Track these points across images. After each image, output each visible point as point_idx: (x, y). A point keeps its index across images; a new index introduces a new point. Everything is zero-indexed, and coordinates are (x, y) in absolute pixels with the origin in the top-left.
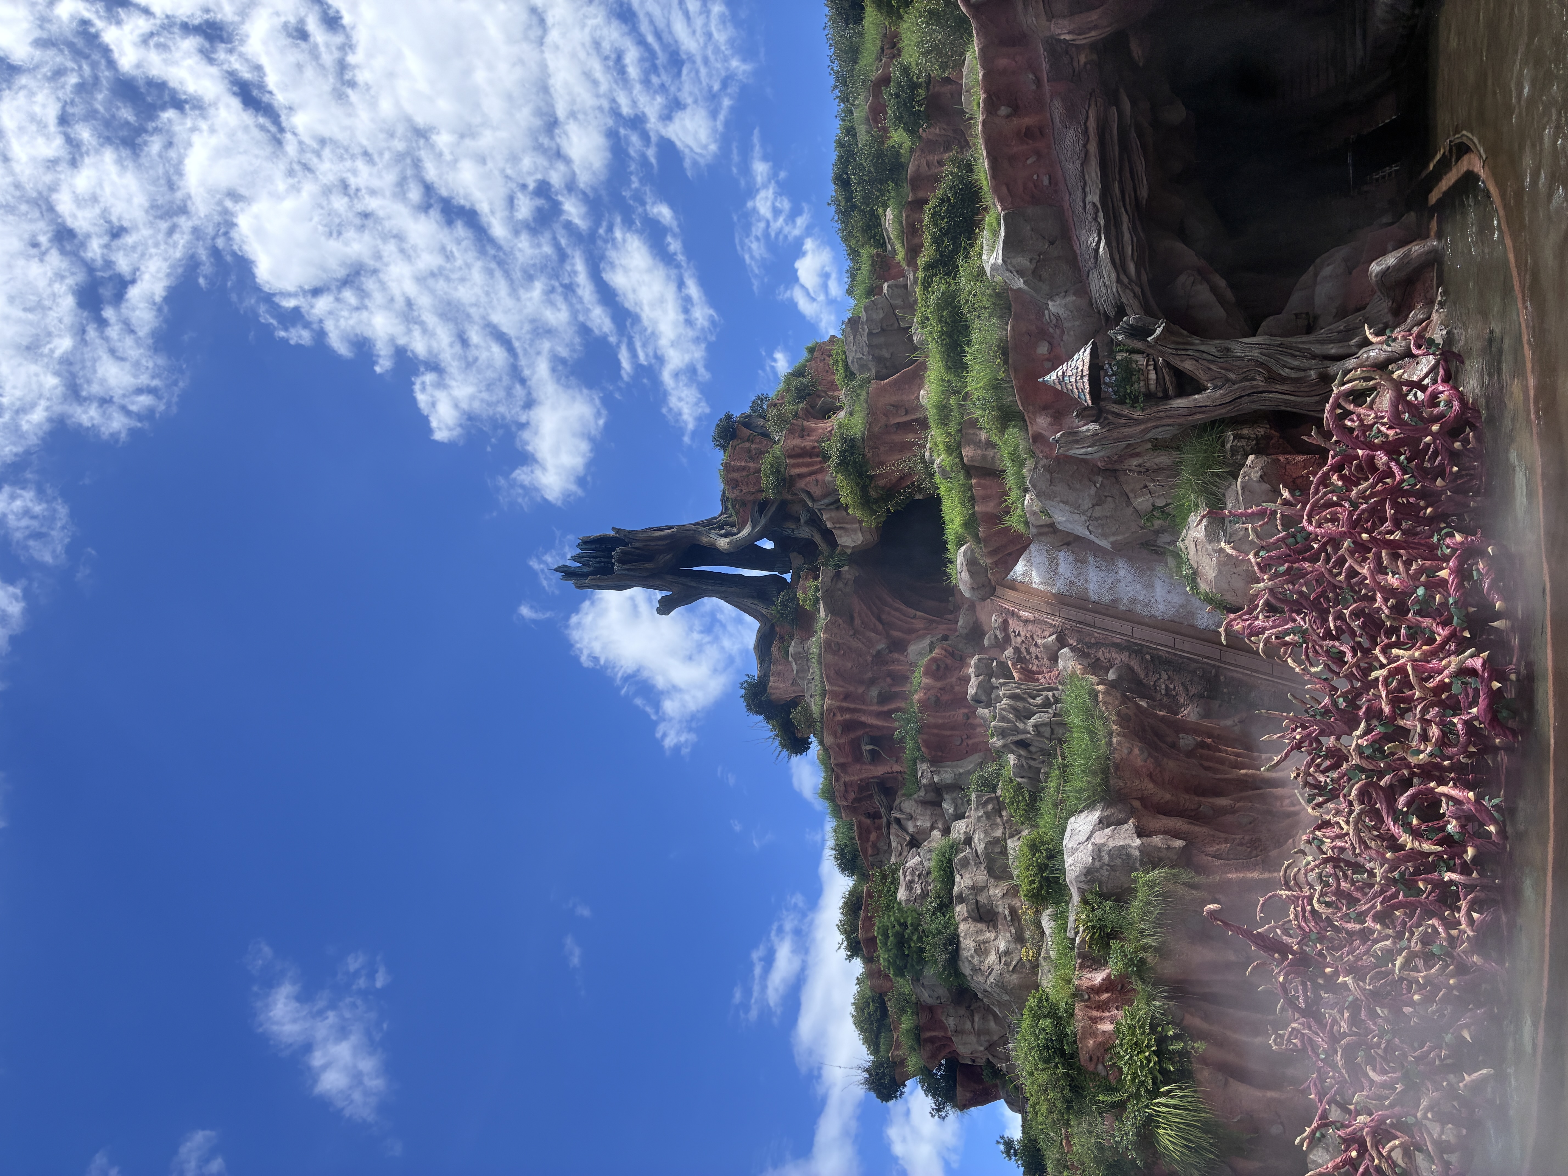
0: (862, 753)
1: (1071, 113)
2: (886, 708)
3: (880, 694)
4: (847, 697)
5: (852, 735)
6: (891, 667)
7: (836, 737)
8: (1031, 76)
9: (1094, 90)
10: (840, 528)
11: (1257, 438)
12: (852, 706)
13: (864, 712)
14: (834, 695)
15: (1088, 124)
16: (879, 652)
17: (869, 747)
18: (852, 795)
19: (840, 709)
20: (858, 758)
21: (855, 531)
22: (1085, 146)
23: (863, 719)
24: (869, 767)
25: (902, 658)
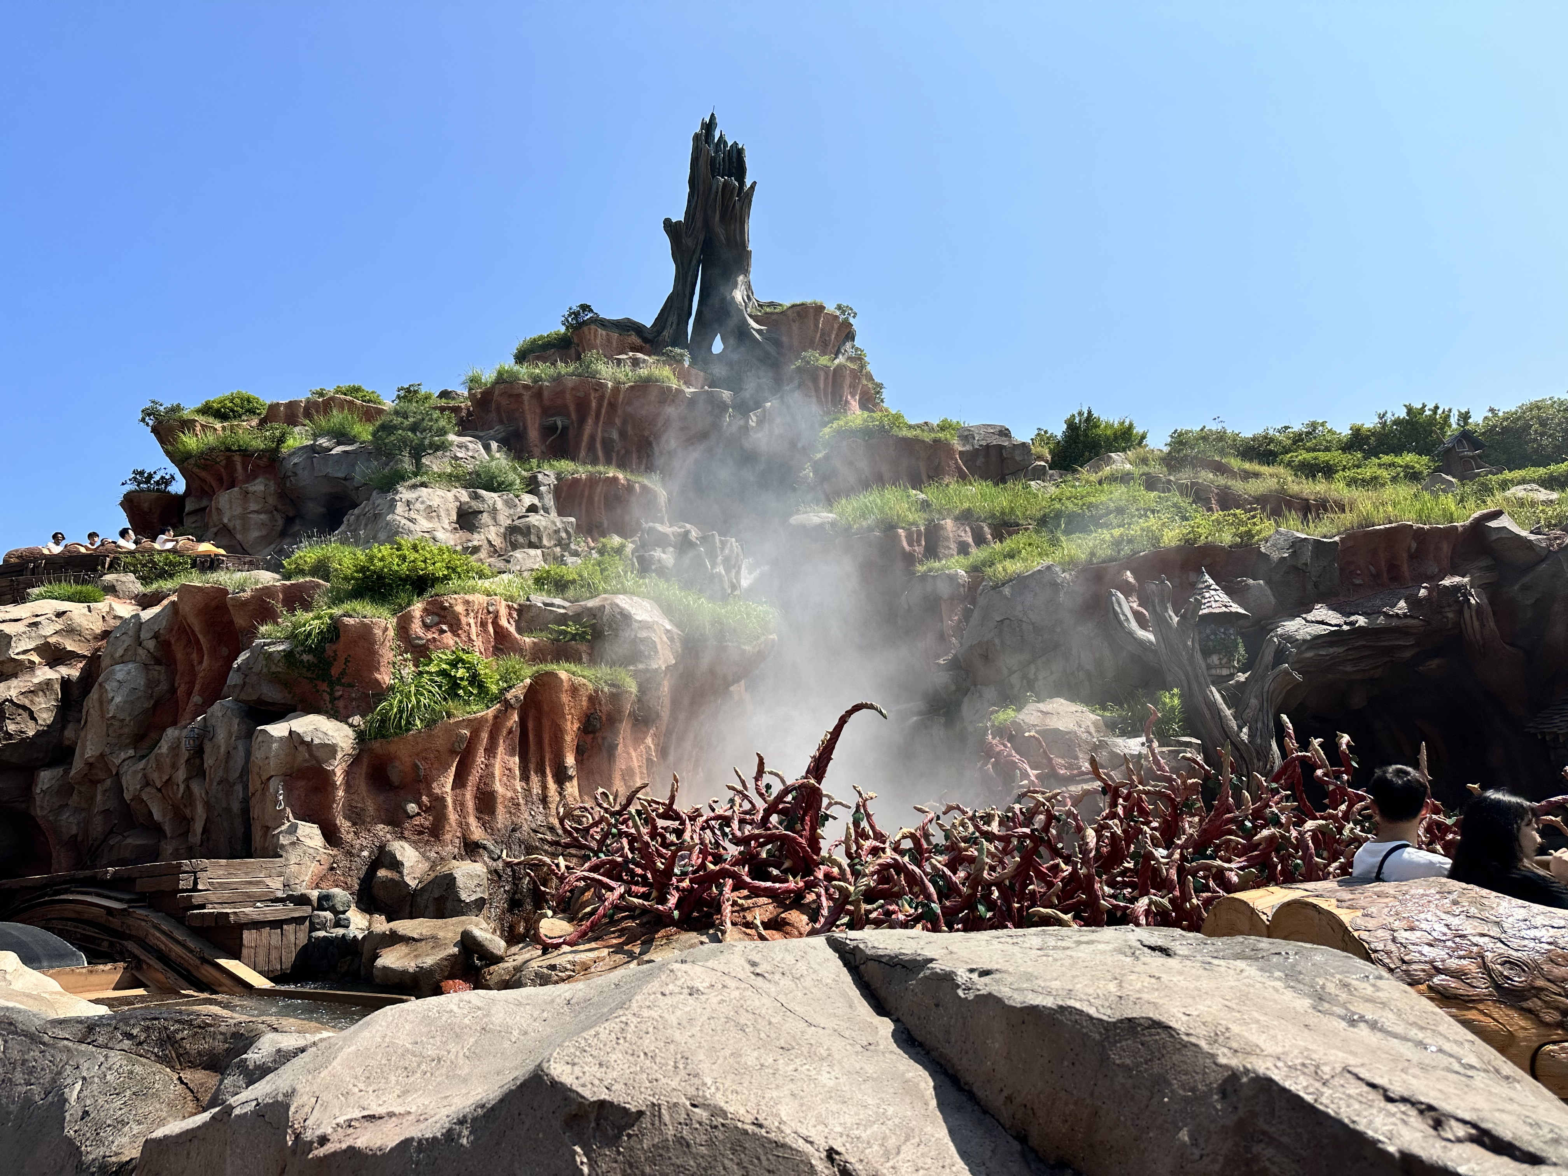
0: (551, 416)
2: (598, 445)
3: (612, 441)
4: (612, 406)
5: (572, 408)
6: (634, 456)
7: (573, 389)
12: (603, 411)
13: (596, 422)
14: (616, 390)
17: (559, 424)
18: (504, 402)
19: (601, 398)
20: (546, 411)
23: (590, 421)
24: (537, 422)
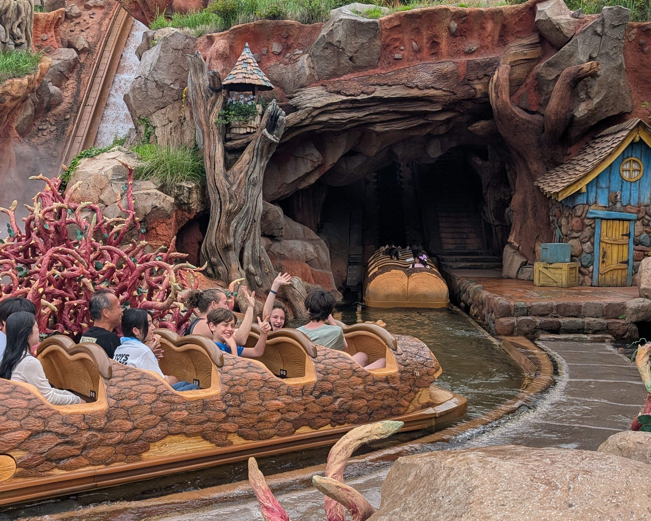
1: (443, 77)
8: (475, 48)
9: (455, 94)
11: (188, 204)
15: (432, 90)
22: (417, 86)
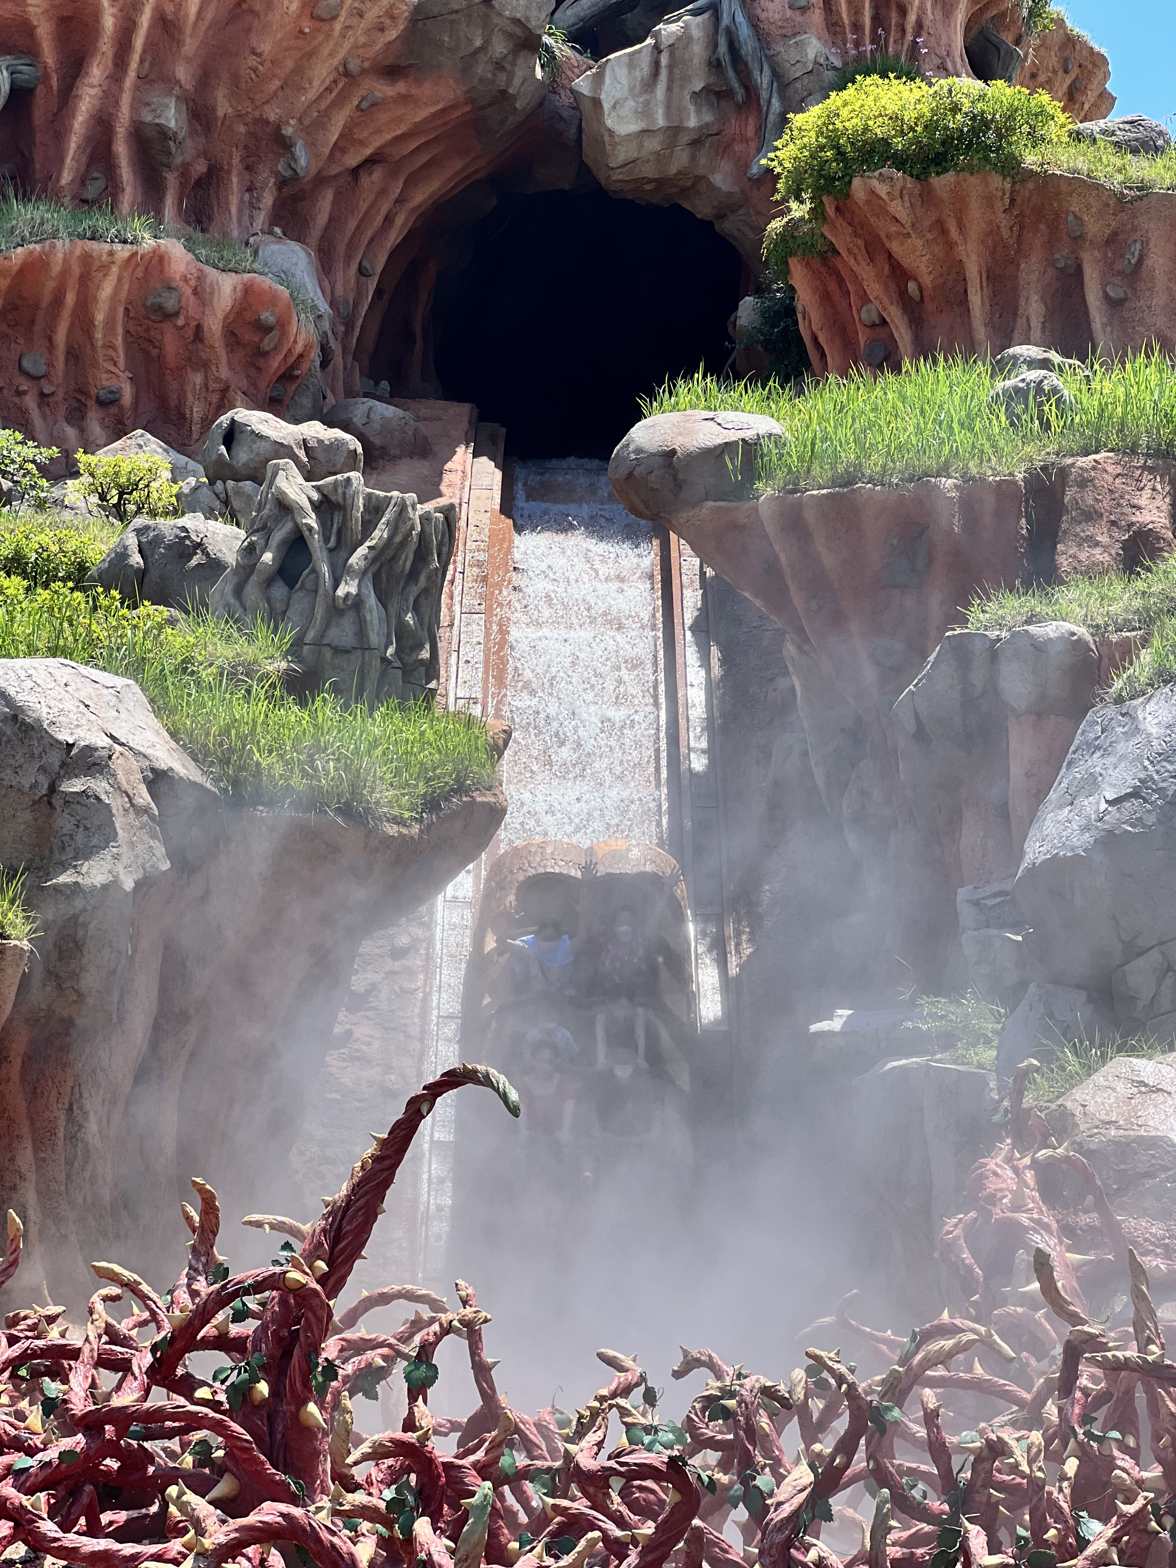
3: (163, 133)
6: (236, 181)
10: (656, 65)
12: (138, 42)
13: (116, 77)
16: (285, 145)
21: (646, 112)
23: (98, 70)
25: (261, 219)
